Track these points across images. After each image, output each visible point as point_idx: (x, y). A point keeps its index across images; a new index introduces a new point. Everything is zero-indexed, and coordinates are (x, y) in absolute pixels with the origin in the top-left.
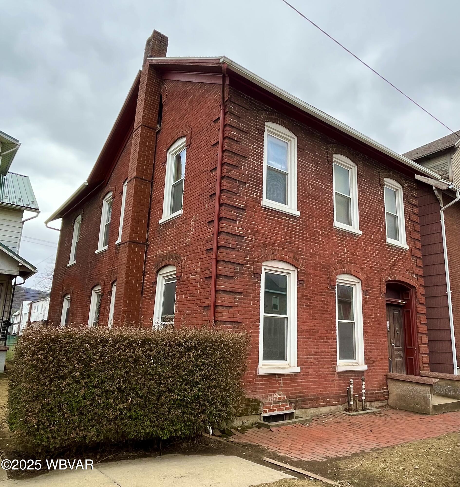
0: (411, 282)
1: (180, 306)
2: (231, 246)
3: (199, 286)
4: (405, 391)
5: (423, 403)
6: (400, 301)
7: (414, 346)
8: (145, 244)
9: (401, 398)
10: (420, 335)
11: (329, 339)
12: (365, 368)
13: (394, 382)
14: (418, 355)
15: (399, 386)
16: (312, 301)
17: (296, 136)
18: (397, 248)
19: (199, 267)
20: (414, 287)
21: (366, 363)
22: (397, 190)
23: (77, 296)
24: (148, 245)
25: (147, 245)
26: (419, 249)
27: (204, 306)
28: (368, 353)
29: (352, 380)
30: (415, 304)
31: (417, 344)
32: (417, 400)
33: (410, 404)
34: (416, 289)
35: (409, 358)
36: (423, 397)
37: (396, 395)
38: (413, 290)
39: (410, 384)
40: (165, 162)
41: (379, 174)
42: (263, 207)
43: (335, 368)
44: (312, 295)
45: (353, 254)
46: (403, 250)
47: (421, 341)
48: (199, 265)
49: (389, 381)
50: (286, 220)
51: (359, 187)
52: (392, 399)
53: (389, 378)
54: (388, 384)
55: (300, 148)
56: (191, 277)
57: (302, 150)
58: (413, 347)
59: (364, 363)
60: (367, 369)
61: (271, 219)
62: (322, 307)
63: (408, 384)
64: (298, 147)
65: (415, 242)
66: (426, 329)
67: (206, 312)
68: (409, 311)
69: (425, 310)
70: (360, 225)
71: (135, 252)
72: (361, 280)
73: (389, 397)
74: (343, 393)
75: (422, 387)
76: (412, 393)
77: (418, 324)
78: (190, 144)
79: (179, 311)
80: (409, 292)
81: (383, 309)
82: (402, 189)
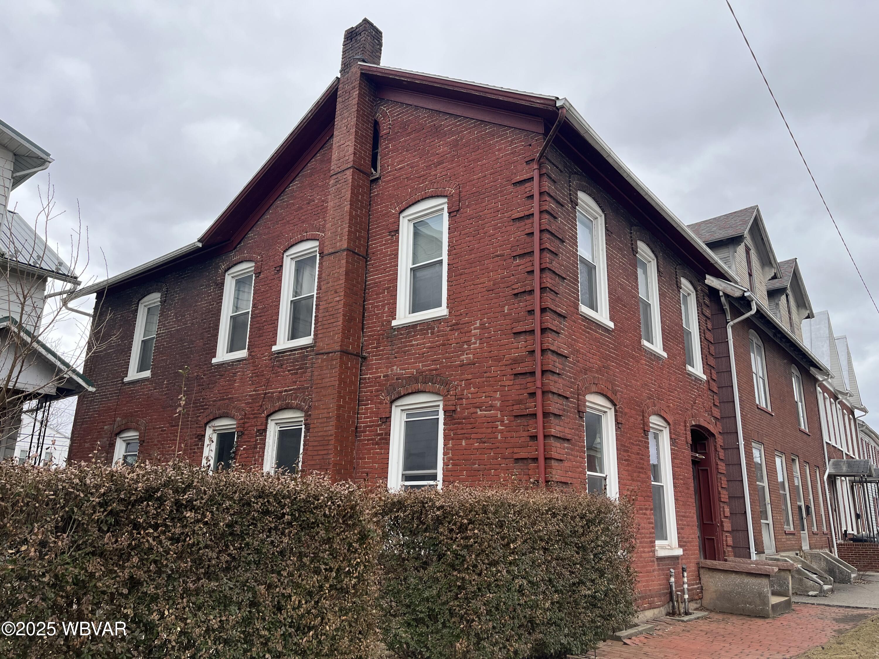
0: (711, 428)
1: (456, 457)
2: (558, 372)
3: (499, 428)
4: (729, 585)
5: (758, 601)
6: (697, 455)
7: (715, 520)
8: (359, 356)
9: (723, 596)
10: (722, 505)
11: (646, 509)
12: (679, 552)
13: (711, 574)
14: (721, 533)
15: (719, 578)
16: (629, 454)
17: (603, 212)
18: (696, 378)
19: (498, 399)
20: (713, 435)
21: (680, 546)
22: (689, 294)
23: (161, 434)
24: (364, 358)
25: (362, 358)
26: (715, 380)
27: (516, 459)
28: (681, 531)
29: (672, 570)
30: (714, 460)
31: (719, 518)
32: (749, 597)
33: (738, 604)
34: (715, 439)
35: (707, 539)
36: (759, 593)
37: (716, 591)
38: (711, 440)
39: (737, 576)
40: (397, 231)
41: (676, 272)
42: (581, 315)
43: (654, 551)
44: (629, 445)
45: (660, 387)
46: (701, 381)
47: (724, 514)
48: (498, 396)
49: (702, 571)
50: (601, 334)
51: (660, 289)
52: (708, 597)
53: (703, 568)
54: (702, 576)
55: (608, 230)
56: (479, 413)
57: (610, 234)
58: (714, 522)
59: (677, 546)
60: (682, 554)
61: (588, 333)
62: (639, 463)
63: (733, 576)
64: (607, 229)
65: (711, 371)
66: (727, 497)
67: (522, 468)
68: (707, 470)
69: (724, 468)
70: (663, 345)
71: (347, 368)
72: (669, 424)
73: (704, 596)
74: (663, 589)
75: (756, 578)
76: (741, 588)
77: (720, 489)
78: (458, 210)
79: (453, 465)
80: (706, 442)
81: (689, 466)
82: (695, 293)
